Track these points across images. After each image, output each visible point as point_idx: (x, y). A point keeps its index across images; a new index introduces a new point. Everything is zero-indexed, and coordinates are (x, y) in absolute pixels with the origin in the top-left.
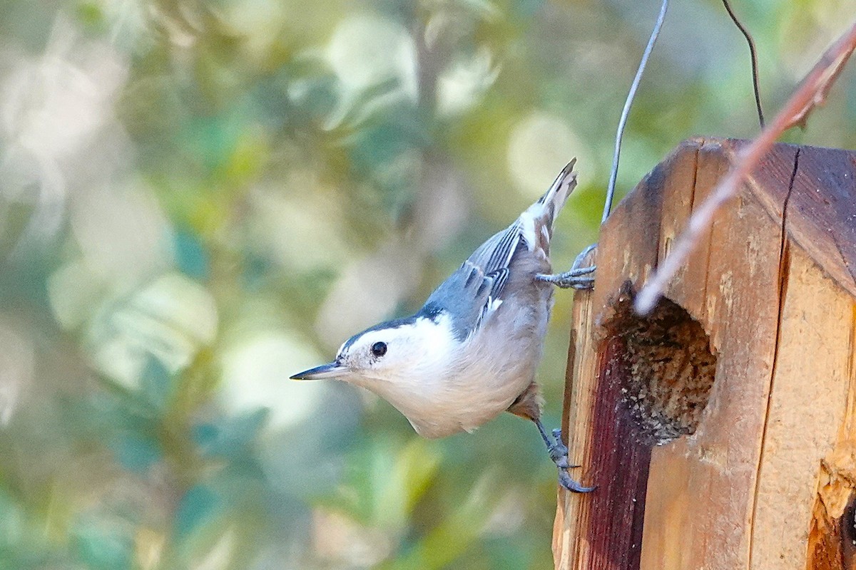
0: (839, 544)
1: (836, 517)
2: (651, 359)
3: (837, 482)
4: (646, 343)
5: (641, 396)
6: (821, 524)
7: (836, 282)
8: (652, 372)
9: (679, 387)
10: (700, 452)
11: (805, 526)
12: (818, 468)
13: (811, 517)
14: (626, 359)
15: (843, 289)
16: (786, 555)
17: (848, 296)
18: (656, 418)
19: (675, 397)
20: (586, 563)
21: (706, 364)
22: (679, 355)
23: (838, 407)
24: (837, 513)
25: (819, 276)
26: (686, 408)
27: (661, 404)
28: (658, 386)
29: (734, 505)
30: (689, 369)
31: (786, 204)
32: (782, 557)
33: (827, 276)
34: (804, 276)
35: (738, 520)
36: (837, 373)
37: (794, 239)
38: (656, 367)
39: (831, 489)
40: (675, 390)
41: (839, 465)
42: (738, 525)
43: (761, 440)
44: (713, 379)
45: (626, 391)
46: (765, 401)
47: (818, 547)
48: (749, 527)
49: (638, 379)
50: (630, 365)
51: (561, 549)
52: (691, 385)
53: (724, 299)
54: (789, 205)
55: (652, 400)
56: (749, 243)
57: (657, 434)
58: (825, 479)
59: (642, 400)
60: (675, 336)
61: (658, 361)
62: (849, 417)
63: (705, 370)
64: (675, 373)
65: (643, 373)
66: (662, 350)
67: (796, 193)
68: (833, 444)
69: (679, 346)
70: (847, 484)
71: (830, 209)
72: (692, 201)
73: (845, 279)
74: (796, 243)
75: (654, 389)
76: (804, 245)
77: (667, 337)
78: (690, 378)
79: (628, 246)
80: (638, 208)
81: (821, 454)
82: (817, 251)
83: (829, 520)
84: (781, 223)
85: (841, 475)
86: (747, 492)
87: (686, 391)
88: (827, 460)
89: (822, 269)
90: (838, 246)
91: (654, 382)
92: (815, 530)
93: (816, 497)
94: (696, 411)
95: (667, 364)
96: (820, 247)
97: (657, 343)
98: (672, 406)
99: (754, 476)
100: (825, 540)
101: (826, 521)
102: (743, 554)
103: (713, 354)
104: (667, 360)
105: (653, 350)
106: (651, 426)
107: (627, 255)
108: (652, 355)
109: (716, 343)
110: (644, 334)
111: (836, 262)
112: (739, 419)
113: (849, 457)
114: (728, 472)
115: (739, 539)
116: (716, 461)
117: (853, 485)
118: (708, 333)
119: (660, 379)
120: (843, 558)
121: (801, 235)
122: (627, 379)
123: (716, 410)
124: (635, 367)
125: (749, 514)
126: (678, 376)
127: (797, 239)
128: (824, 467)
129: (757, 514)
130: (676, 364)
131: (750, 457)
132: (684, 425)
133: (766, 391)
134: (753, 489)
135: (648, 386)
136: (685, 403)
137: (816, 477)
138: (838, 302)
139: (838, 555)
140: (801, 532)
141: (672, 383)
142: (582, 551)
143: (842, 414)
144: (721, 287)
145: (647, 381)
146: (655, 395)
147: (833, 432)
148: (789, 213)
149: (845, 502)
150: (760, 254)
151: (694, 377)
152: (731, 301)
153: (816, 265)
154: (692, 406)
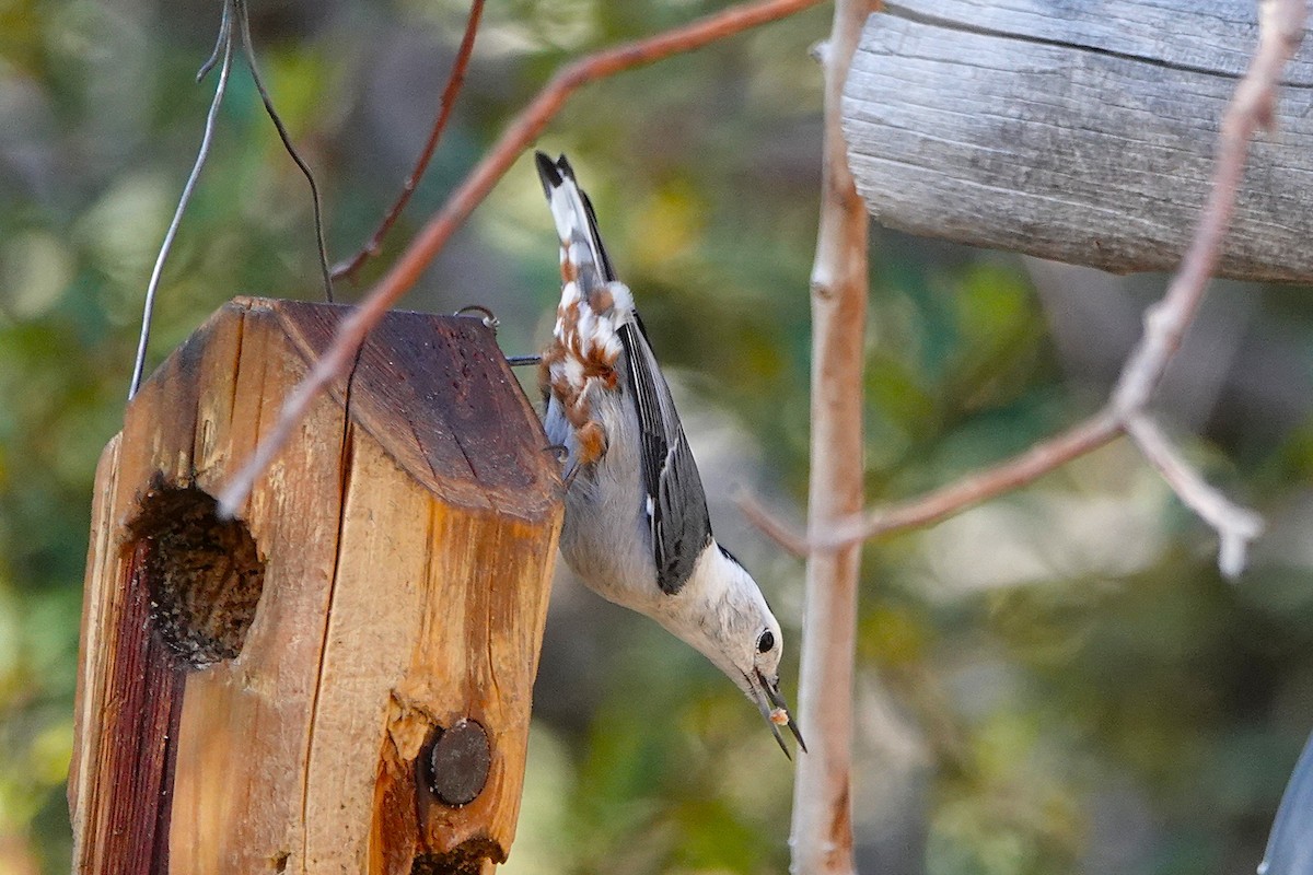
0: (413, 792)
1: (409, 759)
2: (188, 566)
3: (410, 716)
4: (180, 547)
5: (175, 611)
6: (391, 767)
7: (410, 475)
8: (189, 582)
9: (222, 601)
10: (244, 678)
11: (370, 769)
12: (387, 700)
13: (378, 760)
14: (156, 566)
15: (419, 482)
16: (346, 804)
17: (426, 491)
18: (194, 638)
19: (217, 612)
20: (106, 813)
21: (255, 573)
22: (222, 563)
23: (411, 627)
24: (410, 754)
25: (391, 467)
26: (230, 625)
27: (200, 620)
28: (196, 599)
29: (285, 744)
30: (234, 579)
31: (351, 379)
32: (343, 807)
33: (400, 468)
34: (372, 467)
35: (289, 762)
36: (411, 584)
37: (359, 423)
38: (193, 576)
39: (402, 726)
40: (216, 604)
41: (414, 695)
42: (288, 768)
43: (317, 666)
44: (260, 590)
45: (156, 605)
46: (323, 618)
47: (387, 795)
48: (302, 772)
49: (171, 590)
50: (163, 573)
51: (77, 796)
52: (237, 598)
53: (273, 494)
54: (355, 381)
55: (189, 615)
56: (305, 426)
57: (194, 657)
58: (396, 713)
59: (176, 616)
60: (217, 538)
61: (196, 570)
62: (426, 638)
63: (254, 579)
64: (216, 583)
65: (177, 585)
66: (201, 556)
67: (364, 367)
68: (406, 671)
69: (221, 550)
70: (422, 719)
71: (407, 387)
72: (236, 376)
73: (419, 469)
74: (362, 427)
75: (192, 603)
76: (371, 430)
77: (207, 539)
78: (235, 589)
79: (159, 431)
80: (172, 383)
81: (392, 683)
82: (389, 437)
83: (401, 763)
84: (344, 403)
85: (416, 709)
86: (301, 729)
87: (230, 605)
88: (398, 690)
89: (393, 459)
90: (414, 431)
91: (192, 594)
92: (384, 775)
93: (384, 734)
94: (242, 629)
95: (209, 573)
96: (392, 432)
97: (194, 547)
98: (213, 624)
99: (309, 709)
100: (396, 786)
101: (397, 764)
102: (294, 803)
103: (260, 560)
104: (208, 567)
105: (190, 555)
106: (187, 648)
107: (157, 440)
108: (189, 561)
109: (264, 548)
110: (178, 537)
111: (412, 450)
112: (291, 640)
113: (424, 687)
114: (278, 705)
115: (290, 784)
116: (264, 689)
117: (430, 720)
118: (254, 535)
119: (199, 591)
120: (417, 809)
121: (369, 417)
122: (158, 591)
123: (264, 629)
124: (168, 577)
125: (303, 756)
126: (221, 587)
127: (363, 422)
128: (394, 698)
129: (313, 754)
130: (219, 573)
131: (304, 687)
132: (228, 647)
133: (324, 605)
134: (308, 726)
135: (184, 600)
136: (229, 620)
137: (384, 710)
138: (413, 499)
139: (412, 805)
140: (366, 778)
141: (215, 595)
142: (101, 800)
143: (417, 634)
144: (271, 481)
145: (183, 592)
146: (192, 610)
147: (404, 655)
148: (354, 390)
149: (420, 741)
150: (319, 440)
151: (239, 589)
152: (282, 497)
153: (386, 454)
154: (237, 623)
